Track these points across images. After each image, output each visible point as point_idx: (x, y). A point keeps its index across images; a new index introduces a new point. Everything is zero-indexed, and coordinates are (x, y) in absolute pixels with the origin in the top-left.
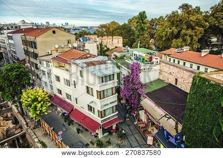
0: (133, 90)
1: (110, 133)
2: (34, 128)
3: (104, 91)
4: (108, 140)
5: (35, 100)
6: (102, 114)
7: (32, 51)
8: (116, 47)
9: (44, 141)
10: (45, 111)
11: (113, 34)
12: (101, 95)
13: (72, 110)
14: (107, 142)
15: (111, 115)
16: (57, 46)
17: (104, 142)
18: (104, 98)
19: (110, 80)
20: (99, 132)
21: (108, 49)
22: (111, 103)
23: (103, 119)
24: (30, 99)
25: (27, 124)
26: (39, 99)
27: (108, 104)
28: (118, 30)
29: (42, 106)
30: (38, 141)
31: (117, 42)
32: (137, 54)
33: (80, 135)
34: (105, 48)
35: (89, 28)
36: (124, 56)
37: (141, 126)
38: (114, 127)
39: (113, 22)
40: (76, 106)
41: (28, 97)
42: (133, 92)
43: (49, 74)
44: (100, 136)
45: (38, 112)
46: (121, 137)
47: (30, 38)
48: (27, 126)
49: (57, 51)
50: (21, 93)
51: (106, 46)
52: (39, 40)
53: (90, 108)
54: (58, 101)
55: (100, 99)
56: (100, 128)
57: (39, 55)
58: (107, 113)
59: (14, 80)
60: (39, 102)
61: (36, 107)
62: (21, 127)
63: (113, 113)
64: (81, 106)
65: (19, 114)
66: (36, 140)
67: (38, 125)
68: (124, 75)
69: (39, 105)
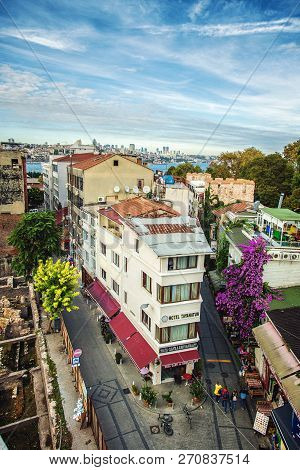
0: (243, 297)
1: (179, 381)
2: (48, 333)
3: (171, 287)
4: (166, 393)
5: (54, 281)
6: (163, 334)
7: (76, 194)
8: (238, 202)
9: (55, 361)
10: (66, 304)
11: (244, 173)
12: (165, 294)
13: (116, 313)
14: (164, 397)
15: (183, 341)
16: (117, 189)
17: (158, 396)
18: (170, 301)
19: (188, 267)
20: (155, 370)
21: (220, 204)
22: (184, 316)
23: (163, 345)
24: (46, 278)
25: (40, 322)
26: (62, 281)
27: (177, 317)
28: (256, 168)
29: (63, 295)
30: (45, 357)
31: (242, 190)
32: (269, 219)
33: (120, 367)
34: (215, 201)
35: (208, 158)
36: (243, 222)
37: (251, 382)
38: (190, 369)
39: (250, 150)
40: (125, 309)
41: (45, 274)
42: (245, 303)
43: (93, 238)
44: (156, 380)
45: (55, 305)
46: (196, 396)
47: (77, 171)
48: (40, 326)
49: (117, 197)
50: (37, 265)
51: (217, 198)
52: (88, 175)
53: (145, 318)
54: (99, 292)
55: (163, 302)
56: (158, 363)
57: (86, 202)
58: (174, 334)
59: (34, 240)
60: (61, 287)
61: (53, 294)
62: (32, 326)
63: (188, 338)
64: (131, 310)
65: (34, 301)
66: (44, 355)
67: (55, 328)
68: (233, 261)
69: (58, 292)
